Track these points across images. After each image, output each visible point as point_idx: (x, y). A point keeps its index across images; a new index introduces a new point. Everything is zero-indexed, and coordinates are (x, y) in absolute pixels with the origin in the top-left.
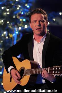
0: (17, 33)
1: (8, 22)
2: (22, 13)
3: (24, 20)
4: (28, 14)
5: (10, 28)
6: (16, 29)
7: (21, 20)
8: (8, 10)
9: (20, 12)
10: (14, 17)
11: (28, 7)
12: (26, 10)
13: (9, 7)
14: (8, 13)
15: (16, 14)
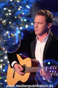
0: (19, 32)
1: (10, 23)
2: (23, 14)
3: (25, 20)
4: (28, 15)
5: (12, 28)
6: (17, 28)
7: (22, 20)
8: (10, 11)
9: (21, 13)
10: (16, 17)
11: (29, 7)
12: (26, 10)
13: (11, 8)
14: (10, 14)
15: (17, 15)
